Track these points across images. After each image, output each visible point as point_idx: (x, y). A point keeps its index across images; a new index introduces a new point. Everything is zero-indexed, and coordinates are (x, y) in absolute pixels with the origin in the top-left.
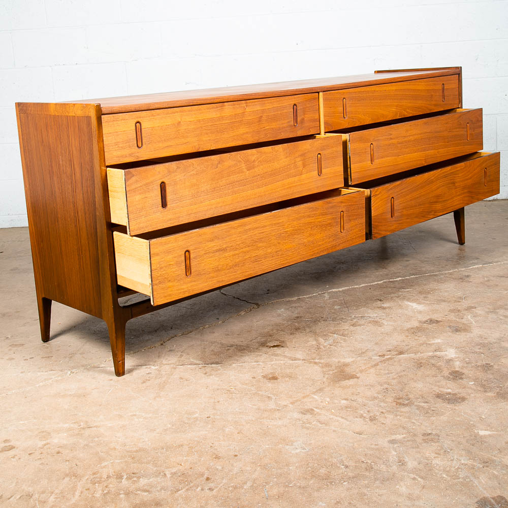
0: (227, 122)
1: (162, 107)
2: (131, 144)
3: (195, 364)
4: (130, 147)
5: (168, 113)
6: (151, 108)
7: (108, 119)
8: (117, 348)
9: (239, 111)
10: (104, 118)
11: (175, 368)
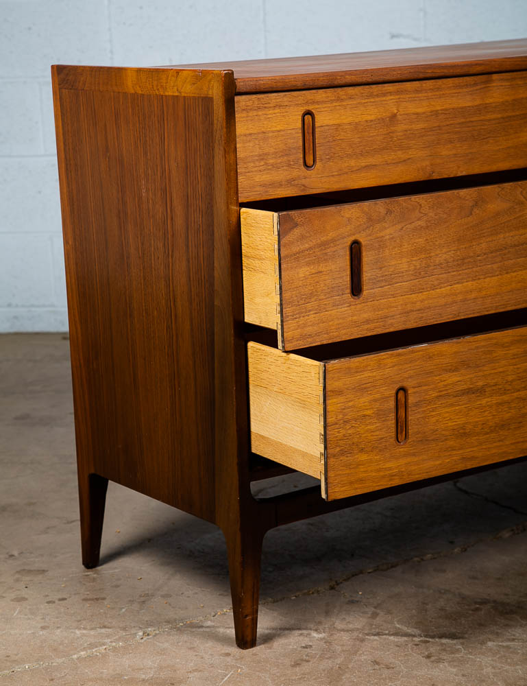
1: (360, 81)
2: (291, 158)
4: (289, 165)
5: (371, 95)
6: (335, 83)
7: (248, 103)
8: (242, 588)
10: (238, 102)
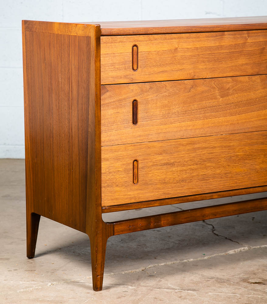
0: (225, 51)
1: (160, 32)
2: (126, 66)
3: (172, 289)
4: (125, 69)
5: (165, 39)
6: (148, 33)
7: (107, 40)
8: (96, 262)
9: (240, 41)
10: (102, 39)
11: (152, 290)
